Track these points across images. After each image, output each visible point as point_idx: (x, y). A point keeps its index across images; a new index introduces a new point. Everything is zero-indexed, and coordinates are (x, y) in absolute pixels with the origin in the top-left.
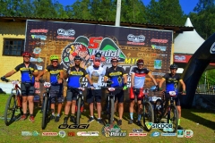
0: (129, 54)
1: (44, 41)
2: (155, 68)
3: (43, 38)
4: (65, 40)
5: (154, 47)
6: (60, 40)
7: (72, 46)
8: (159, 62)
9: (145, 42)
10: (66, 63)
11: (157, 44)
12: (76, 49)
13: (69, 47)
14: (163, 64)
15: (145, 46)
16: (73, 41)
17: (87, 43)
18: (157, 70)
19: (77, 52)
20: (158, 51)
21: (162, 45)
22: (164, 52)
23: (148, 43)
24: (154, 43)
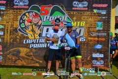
0: (75, 18)
1: (3, 11)
2: (97, 29)
3: (3, 8)
4: (20, 9)
5: (95, 11)
6: (17, 9)
7: (27, 14)
8: (100, 24)
9: (88, 7)
10: (22, 28)
11: (98, 8)
12: (30, 16)
13: (25, 14)
14: (104, 26)
15: (88, 11)
16: (27, 9)
17: (39, 10)
18: (99, 31)
19: (31, 18)
20: (99, 15)
21: (102, 9)
22: (105, 15)
23: (90, 8)
24: (95, 8)
